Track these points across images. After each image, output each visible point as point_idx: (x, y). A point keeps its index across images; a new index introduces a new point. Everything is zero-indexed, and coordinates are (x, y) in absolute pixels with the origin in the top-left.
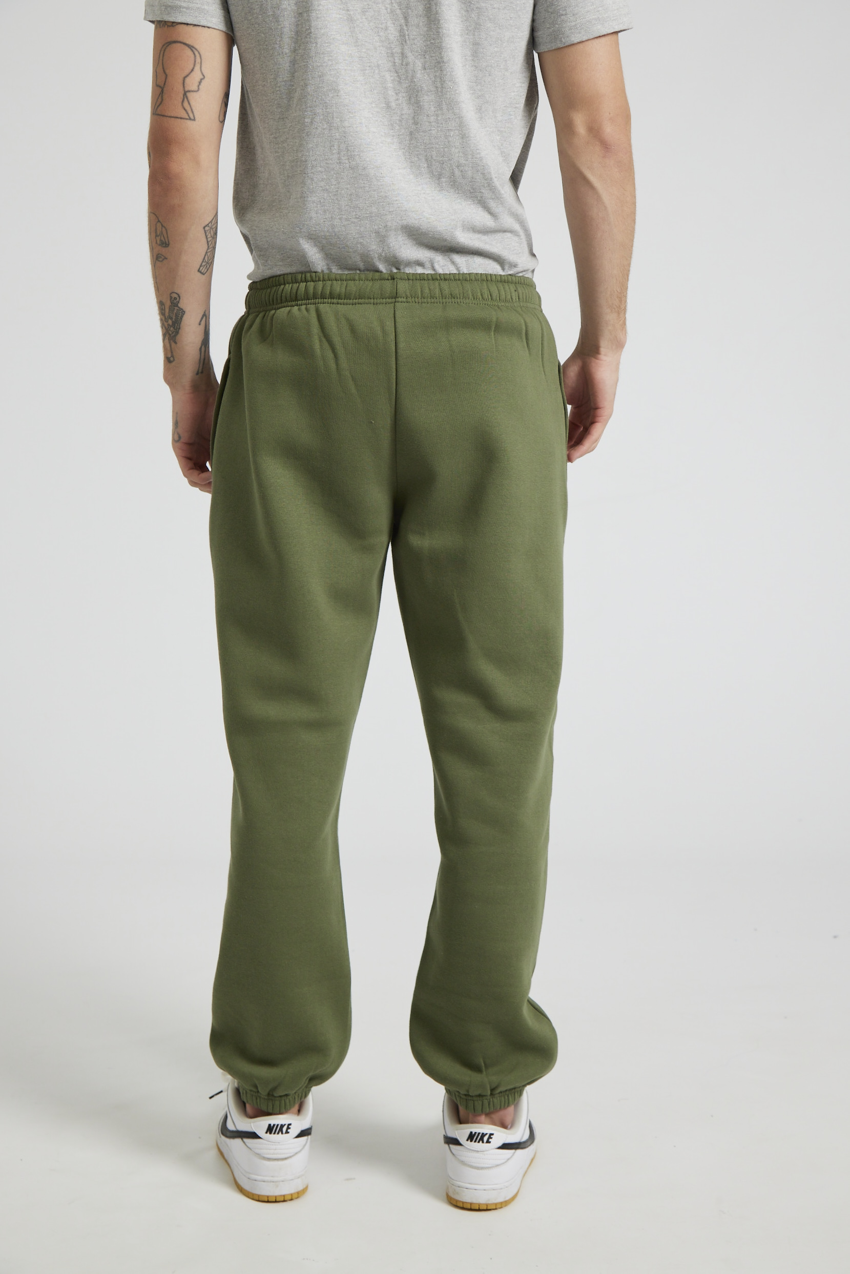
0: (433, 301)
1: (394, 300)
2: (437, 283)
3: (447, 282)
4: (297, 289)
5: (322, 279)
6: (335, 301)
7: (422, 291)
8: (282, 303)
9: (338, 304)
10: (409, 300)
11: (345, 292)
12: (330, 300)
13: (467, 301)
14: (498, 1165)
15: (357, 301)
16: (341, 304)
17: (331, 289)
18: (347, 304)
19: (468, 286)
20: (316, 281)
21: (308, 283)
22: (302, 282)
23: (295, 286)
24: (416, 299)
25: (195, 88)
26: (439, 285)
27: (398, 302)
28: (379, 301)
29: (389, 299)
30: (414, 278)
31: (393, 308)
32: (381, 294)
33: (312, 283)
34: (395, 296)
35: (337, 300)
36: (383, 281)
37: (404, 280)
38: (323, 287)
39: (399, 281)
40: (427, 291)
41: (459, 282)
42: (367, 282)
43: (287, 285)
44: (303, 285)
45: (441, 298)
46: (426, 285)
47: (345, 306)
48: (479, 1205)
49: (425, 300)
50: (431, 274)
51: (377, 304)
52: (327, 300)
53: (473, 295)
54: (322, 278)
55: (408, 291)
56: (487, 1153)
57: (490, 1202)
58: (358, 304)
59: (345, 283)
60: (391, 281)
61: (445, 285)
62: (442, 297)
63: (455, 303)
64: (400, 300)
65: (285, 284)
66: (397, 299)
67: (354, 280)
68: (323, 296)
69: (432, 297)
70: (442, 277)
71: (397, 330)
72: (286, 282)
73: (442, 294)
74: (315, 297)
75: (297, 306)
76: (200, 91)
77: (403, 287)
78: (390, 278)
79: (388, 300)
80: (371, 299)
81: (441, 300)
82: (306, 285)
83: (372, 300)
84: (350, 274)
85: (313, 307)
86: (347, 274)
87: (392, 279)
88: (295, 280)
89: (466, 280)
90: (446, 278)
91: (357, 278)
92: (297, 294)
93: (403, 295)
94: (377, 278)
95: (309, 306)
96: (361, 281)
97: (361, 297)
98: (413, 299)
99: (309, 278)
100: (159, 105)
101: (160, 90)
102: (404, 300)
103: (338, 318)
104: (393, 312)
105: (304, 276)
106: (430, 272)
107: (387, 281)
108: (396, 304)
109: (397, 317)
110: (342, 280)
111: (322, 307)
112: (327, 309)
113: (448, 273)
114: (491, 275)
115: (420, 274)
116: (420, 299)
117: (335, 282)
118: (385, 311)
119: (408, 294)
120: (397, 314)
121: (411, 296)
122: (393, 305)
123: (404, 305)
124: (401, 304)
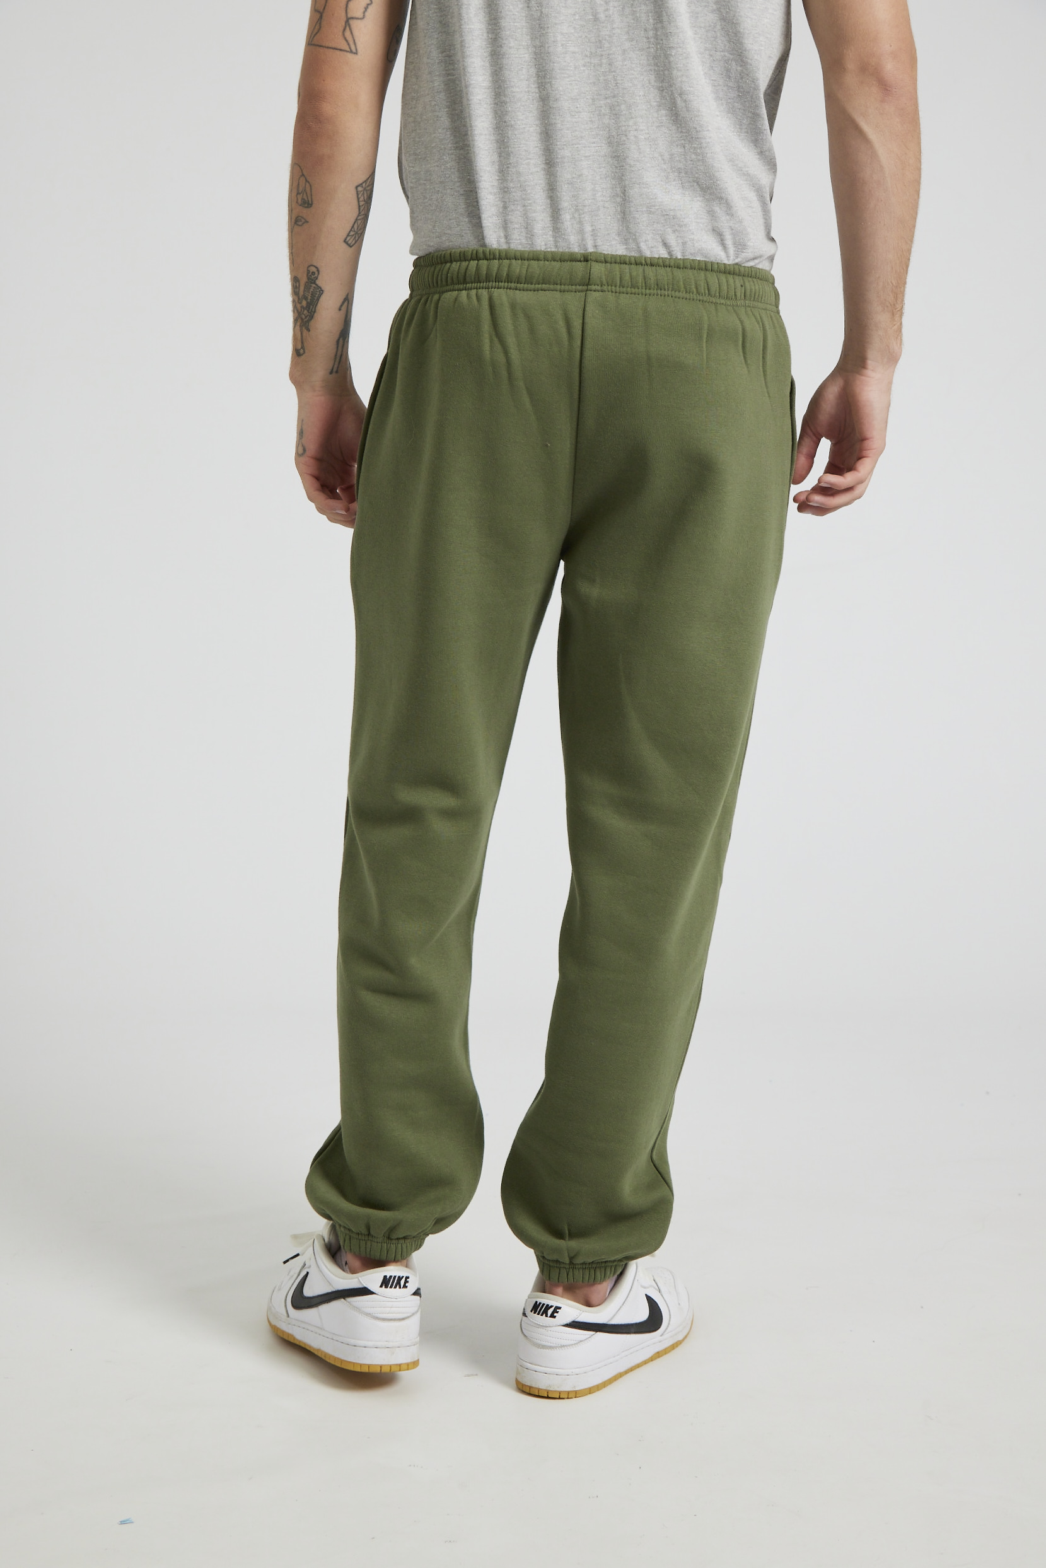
0: (633, 291)
1: (585, 288)
2: (640, 268)
3: (654, 268)
4: (467, 269)
5: (497, 256)
6: (513, 285)
7: (621, 278)
8: (447, 285)
9: (516, 289)
10: (605, 288)
11: (526, 274)
12: (506, 284)
13: (678, 294)
14: (565, 1346)
15: (540, 286)
16: (520, 290)
17: (508, 271)
18: (527, 290)
19: (679, 274)
20: (490, 259)
21: (481, 262)
22: (475, 260)
23: (464, 264)
24: (613, 287)
25: (359, 14)
26: (644, 271)
27: (591, 291)
28: (566, 287)
29: (580, 285)
30: (613, 260)
31: (583, 299)
32: (571, 279)
33: (485, 262)
34: (587, 282)
35: (516, 284)
36: (574, 263)
37: (600, 262)
38: (498, 269)
39: (594, 264)
40: (627, 277)
41: (669, 269)
42: (553, 263)
43: (454, 263)
44: (474, 263)
45: (644, 287)
46: (627, 270)
47: (525, 293)
49: (624, 289)
50: (635, 257)
51: (564, 291)
52: (503, 284)
53: (685, 287)
54: (498, 254)
55: (604, 277)
56: (553, 1330)
58: (542, 290)
59: (526, 262)
60: (584, 264)
61: (650, 272)
62: (646, 286)
63: (661, 296)
64: (593, 287)
65: (451, 262)
66: (590, 287)
67: (538, 260)
68: (498, 279)
69: (633, 286)
70: (649, 262)
71: (585, 327)
72: (453, 259)
73: (645, 283)
74: (488, 279)
75: (466, 290)
76: (365, 19)
77: (598, 270)
78: (583, 259)
79: (578, 287)
80: (557, 284)
81: (644, 290)
82: (477, 265)
83: (558, 287)
84: (534, 251)
85: (484, 293)
86: (529, 252)
87: (584, 261)
88: (463, 257)
89: (678, 267)
90: (652, 263)
91: (542, 257)
92: (465, 275)
93: (598, 282)
94: (566, 258)
95: (480, 291)
96: (546, 261)
97: (546, 281)
98: (610, 287)
99: (481, 256)
100: (317, 33)
101: (319, 15)
102: (599, 288)
103: (513, 306)
104: (583, 303)
105: (474, 252)
106: (633, 254)
107: (579, 263)
108: (588, 292)
109: (587, 309)
110: (522, 259)
111: (496, 293)
112: (502, 296)
113: (657, 256)
114: (712, 263)
115: (620, 256)
116: (618, 288)
117: (514, 261)
118: (573, 301)
119: (605, 282)
120: (587, 305)
121: (608, 284)
122: (583, 294)
123: (597, 294)
124: (594, 293)
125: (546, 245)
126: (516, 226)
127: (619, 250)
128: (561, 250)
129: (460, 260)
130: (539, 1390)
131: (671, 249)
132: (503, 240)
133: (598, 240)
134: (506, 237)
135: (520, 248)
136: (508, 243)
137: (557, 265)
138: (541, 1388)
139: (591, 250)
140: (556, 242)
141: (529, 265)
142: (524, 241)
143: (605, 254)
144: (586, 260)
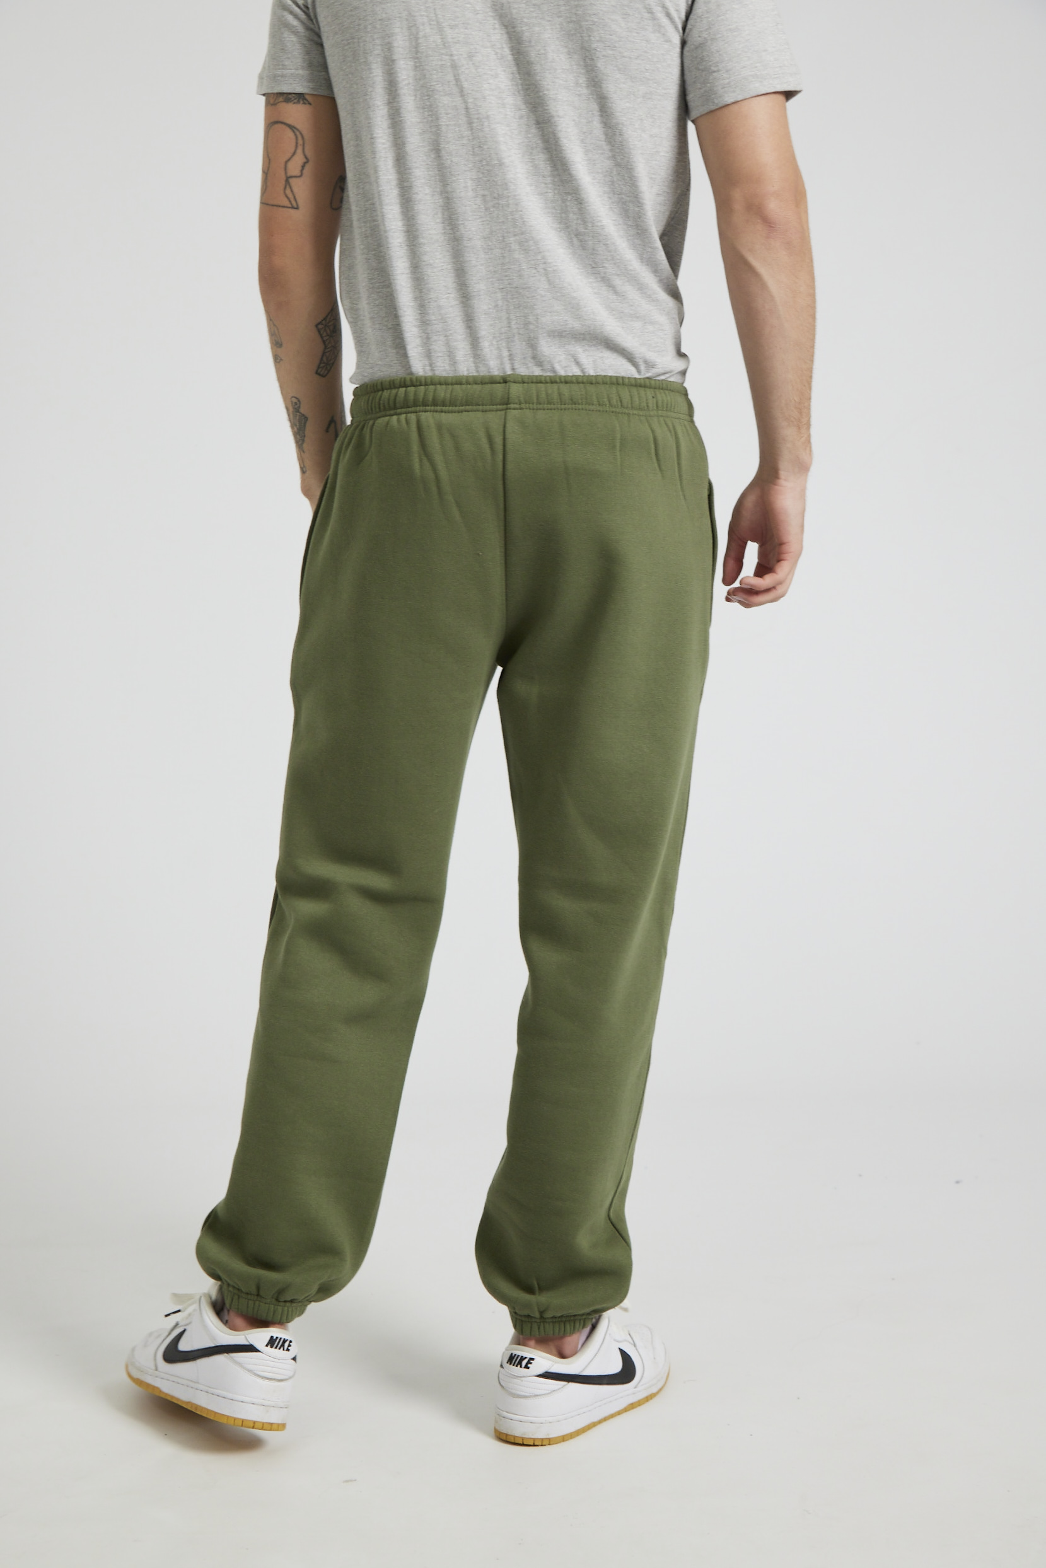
0: (549, 406)
1: (505, 406)
2: (555, 386)
3: (568, 385)
4: (396, 395)
5: (423, 383)
6: (439, 408)
7: (537, 396)
8: (380, 411)
9: (441, 412)
10: (523, 406)
11: (451, 397)
12: (433, 407)
13: (591, 407)
14: (540, 1395)
15: (463, 408)
16: (445, 412)
17: (434, 395)
18: (452, 412)
19: (592, 389)
20: (417, 386)
21: (409, 388)
22: (403, 387)
23: (394, 391)
24: (531, 405)
25: (297, 172)
26: (559, 389)
27: (510, 409)
28: (488, 407)
29: (500, 405)
30: (529, 381)
31: (503, 417)
32: (491, 399)
33: (412, 389)
35: (441, 407)
36: (494, 385)
37: (518, 383)
38: (425, 394)
39: (513, 384)
40: (543, 395)
41: (581, 385)
42: (475, 386)
43: (386, 391)
44: (402, 390)
45: (559, 403)
46: (543, 389)
47: (450, 415)
48: (524, 1439)
49: (541, 406)
50: (550, 376)
51: (486, 411)
53: (598, 401)
54: (423, 381)
55: (522, 396)
57: (535, 1437)
58: (465, 411)
59: (450, 386)
60: (503, 385)
61: (564, 388)
62: (561, 402)
63: (576, 409)
64: (512, 406)
65: (383, 390)
66: (509, 406)
67: (461, 384)
68: (425, 404)
69: (549, 403)
70: (562, 381)
71: (506, 447)
73: (560, 399)
74: (415, 404)
75: (396, 415)
76: (303, 177)
77: (515, 390)
78: (502, 381)
79: (498, 406)
80: (479, 405)
81: (559, 406)
82: (406, 391)
83: (481, 407)
84: (456, 376)
85: (413, 417)
86: (452, 377)
87: (503, 383)
88: (393, 385)
89: (592, 384)
90: (567, 381)
91: (464, 381)
92: (395, 399)
93: (517, 401)
94: (487, 381)
95: (409, 415)
96: (469, 386)
97: (468, 403)
98: (528, 405)
99: (408, 383)
100: (264, 193)
101: (265, 176)
102: (517, 406)
103: (439, 427)
104: (503, 420)
105: (403, 380)
106: (549, 374)
107: (499, 385)
108: (508, 411)
109: (507, 425)
110: (447, 384)
111: (423, 416)
112: (429, 418)
113: (571, 374)
114: (623, 378)
115: (537, 376)
116: (535, 405)
117: (438, 386)
118: (494, 419)
119: (522, 399)
120: (507, 422)
121: (525, 401)
122: (503, 412)
123: (516, 412)
124: (513, 411)
125: (468, 370)
126: (440, 354)
127: (537, 372)
128: (482, 374)
129: (390, 388)
130: (515, 1437)
131: (584, 367)
132: (428, 368)
133: (516, 364)
134: (431, 365)
135: (444, 374)
136: (432, 370)
137: (478, 387)
138: (516, 1435)
139: (509, 372)
140: (477, 367)
141: (453, 389)
142: (447, 368)
143: (522, 376)
144: (505, 382)
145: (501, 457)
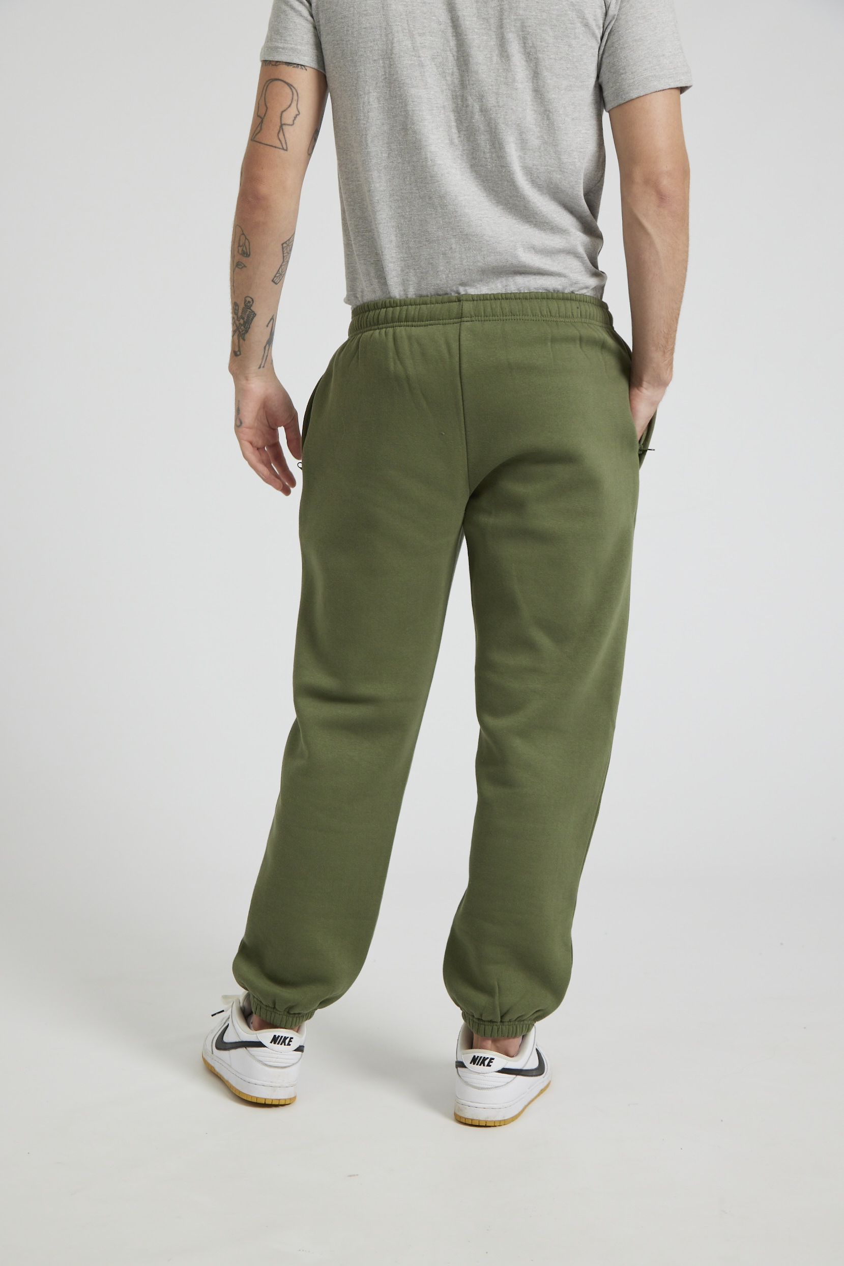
0: (494, 318)
1: (459, 320)
4: (379, 315)
6: (409, 323)
7: (484, 310)
9: (412, 326)
10: (474, 319)
11: (419, 315)
12: (405, 323)
13: (527, 318)
14: (497, 1087)
15: (428, 322)
16: (414, 327)
17: (406, 314)
18: (419, 326)
20: (394, 307)
21: (388, 309)
22: (384, 308)
23: (378, 311)
24: (480, 318)
25: (290, 122)
26: (501, 303)
27: (464, 322)
28: (446, 321)
30: (479, 301)
31: (459, 328)
32: (449, 315)
33: (391, 309)
34: (461, 316)
35: (411, 323)
36: (451, 304)
37: (469, 301)
38: (400, 312)
39: (464, 302)
40: (489, 309)
42: (437, 305)
43: (371, 311)
44: (383, 311)
46: (488, 305)
47: (418, 328)
48: (479, 1121)
50: (493, 295)
51: (445, 324)
52: (403, 323)
53: (532, 313)
54: (399, 303)
55: (472, 311)
56: (488, 1076)
57: (489, 1120)
58: (430, 325)
59: (418, 306)
60: (458, 303)
61: (505, 304)
63: (514, 320)
64: (465, 319)
65: (369, 311)
66: (463, 319)
67: (426, 304)
68: (400, 320)
69: (494, 315)
70: (504, 297)
71: (461, 347)
72: (370, 309)
73: (503, 312)
74: (393, 320)
75: (378, 329)
76: (294, 125)
77: (467, 307)
78: (457, 300)
79: (455, 320)
82: (386, 311)
83: (441, 321)
84: (423, 299)
85: (390, 331)
86: (420, 300)
87: (458, 301)
88: (376, 306)
89: (526, 299)
90: (507, 297)
91: (429, 300)
92: (378, 319)
93: (468, 315)
94: (445, 299)
95: (388, 329)
96: (432, 305)
97: (432, 319)
98: (477, 318)
99: (388, 305)
100: (258, 133)
101: (260, 120)
102: (469, 319)
103: (410, 338)
104: (458, 331)
105: (383, 302)
106: (492, 292)
107: (454, 303)
108: (462, 323)
109: (462, 335)
110: (416, 304)
111: (398, 330)
112: (402, 331)
113: (510, 292)
114: (552, 293)
115: (484, 295)
116: (482, 317)
117: (410, 307)
118: (451, 330)
119: (473, 313)
120: (462, 332)
121: (475, 315)
122: (458, 324)
123: (468, 324)
124: (466, 323)
129: (375, 309)
132: (402, 293)
134: (404, 290)
135: (414, 297)
136: (406, 294)
137: (439, 305)
138: (479, 1119)
141: (420, 308)
143: (472, 295)
144: (459, 301)
145: (457, 359)
